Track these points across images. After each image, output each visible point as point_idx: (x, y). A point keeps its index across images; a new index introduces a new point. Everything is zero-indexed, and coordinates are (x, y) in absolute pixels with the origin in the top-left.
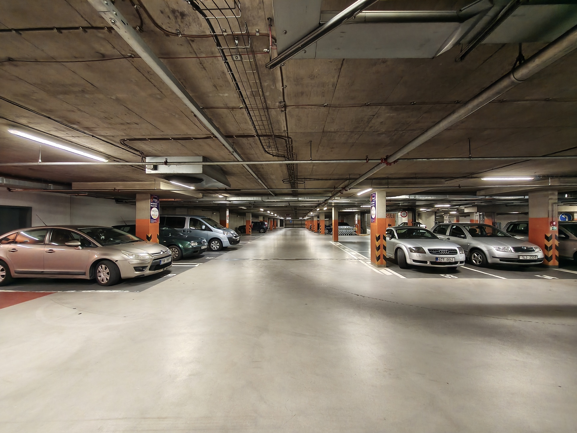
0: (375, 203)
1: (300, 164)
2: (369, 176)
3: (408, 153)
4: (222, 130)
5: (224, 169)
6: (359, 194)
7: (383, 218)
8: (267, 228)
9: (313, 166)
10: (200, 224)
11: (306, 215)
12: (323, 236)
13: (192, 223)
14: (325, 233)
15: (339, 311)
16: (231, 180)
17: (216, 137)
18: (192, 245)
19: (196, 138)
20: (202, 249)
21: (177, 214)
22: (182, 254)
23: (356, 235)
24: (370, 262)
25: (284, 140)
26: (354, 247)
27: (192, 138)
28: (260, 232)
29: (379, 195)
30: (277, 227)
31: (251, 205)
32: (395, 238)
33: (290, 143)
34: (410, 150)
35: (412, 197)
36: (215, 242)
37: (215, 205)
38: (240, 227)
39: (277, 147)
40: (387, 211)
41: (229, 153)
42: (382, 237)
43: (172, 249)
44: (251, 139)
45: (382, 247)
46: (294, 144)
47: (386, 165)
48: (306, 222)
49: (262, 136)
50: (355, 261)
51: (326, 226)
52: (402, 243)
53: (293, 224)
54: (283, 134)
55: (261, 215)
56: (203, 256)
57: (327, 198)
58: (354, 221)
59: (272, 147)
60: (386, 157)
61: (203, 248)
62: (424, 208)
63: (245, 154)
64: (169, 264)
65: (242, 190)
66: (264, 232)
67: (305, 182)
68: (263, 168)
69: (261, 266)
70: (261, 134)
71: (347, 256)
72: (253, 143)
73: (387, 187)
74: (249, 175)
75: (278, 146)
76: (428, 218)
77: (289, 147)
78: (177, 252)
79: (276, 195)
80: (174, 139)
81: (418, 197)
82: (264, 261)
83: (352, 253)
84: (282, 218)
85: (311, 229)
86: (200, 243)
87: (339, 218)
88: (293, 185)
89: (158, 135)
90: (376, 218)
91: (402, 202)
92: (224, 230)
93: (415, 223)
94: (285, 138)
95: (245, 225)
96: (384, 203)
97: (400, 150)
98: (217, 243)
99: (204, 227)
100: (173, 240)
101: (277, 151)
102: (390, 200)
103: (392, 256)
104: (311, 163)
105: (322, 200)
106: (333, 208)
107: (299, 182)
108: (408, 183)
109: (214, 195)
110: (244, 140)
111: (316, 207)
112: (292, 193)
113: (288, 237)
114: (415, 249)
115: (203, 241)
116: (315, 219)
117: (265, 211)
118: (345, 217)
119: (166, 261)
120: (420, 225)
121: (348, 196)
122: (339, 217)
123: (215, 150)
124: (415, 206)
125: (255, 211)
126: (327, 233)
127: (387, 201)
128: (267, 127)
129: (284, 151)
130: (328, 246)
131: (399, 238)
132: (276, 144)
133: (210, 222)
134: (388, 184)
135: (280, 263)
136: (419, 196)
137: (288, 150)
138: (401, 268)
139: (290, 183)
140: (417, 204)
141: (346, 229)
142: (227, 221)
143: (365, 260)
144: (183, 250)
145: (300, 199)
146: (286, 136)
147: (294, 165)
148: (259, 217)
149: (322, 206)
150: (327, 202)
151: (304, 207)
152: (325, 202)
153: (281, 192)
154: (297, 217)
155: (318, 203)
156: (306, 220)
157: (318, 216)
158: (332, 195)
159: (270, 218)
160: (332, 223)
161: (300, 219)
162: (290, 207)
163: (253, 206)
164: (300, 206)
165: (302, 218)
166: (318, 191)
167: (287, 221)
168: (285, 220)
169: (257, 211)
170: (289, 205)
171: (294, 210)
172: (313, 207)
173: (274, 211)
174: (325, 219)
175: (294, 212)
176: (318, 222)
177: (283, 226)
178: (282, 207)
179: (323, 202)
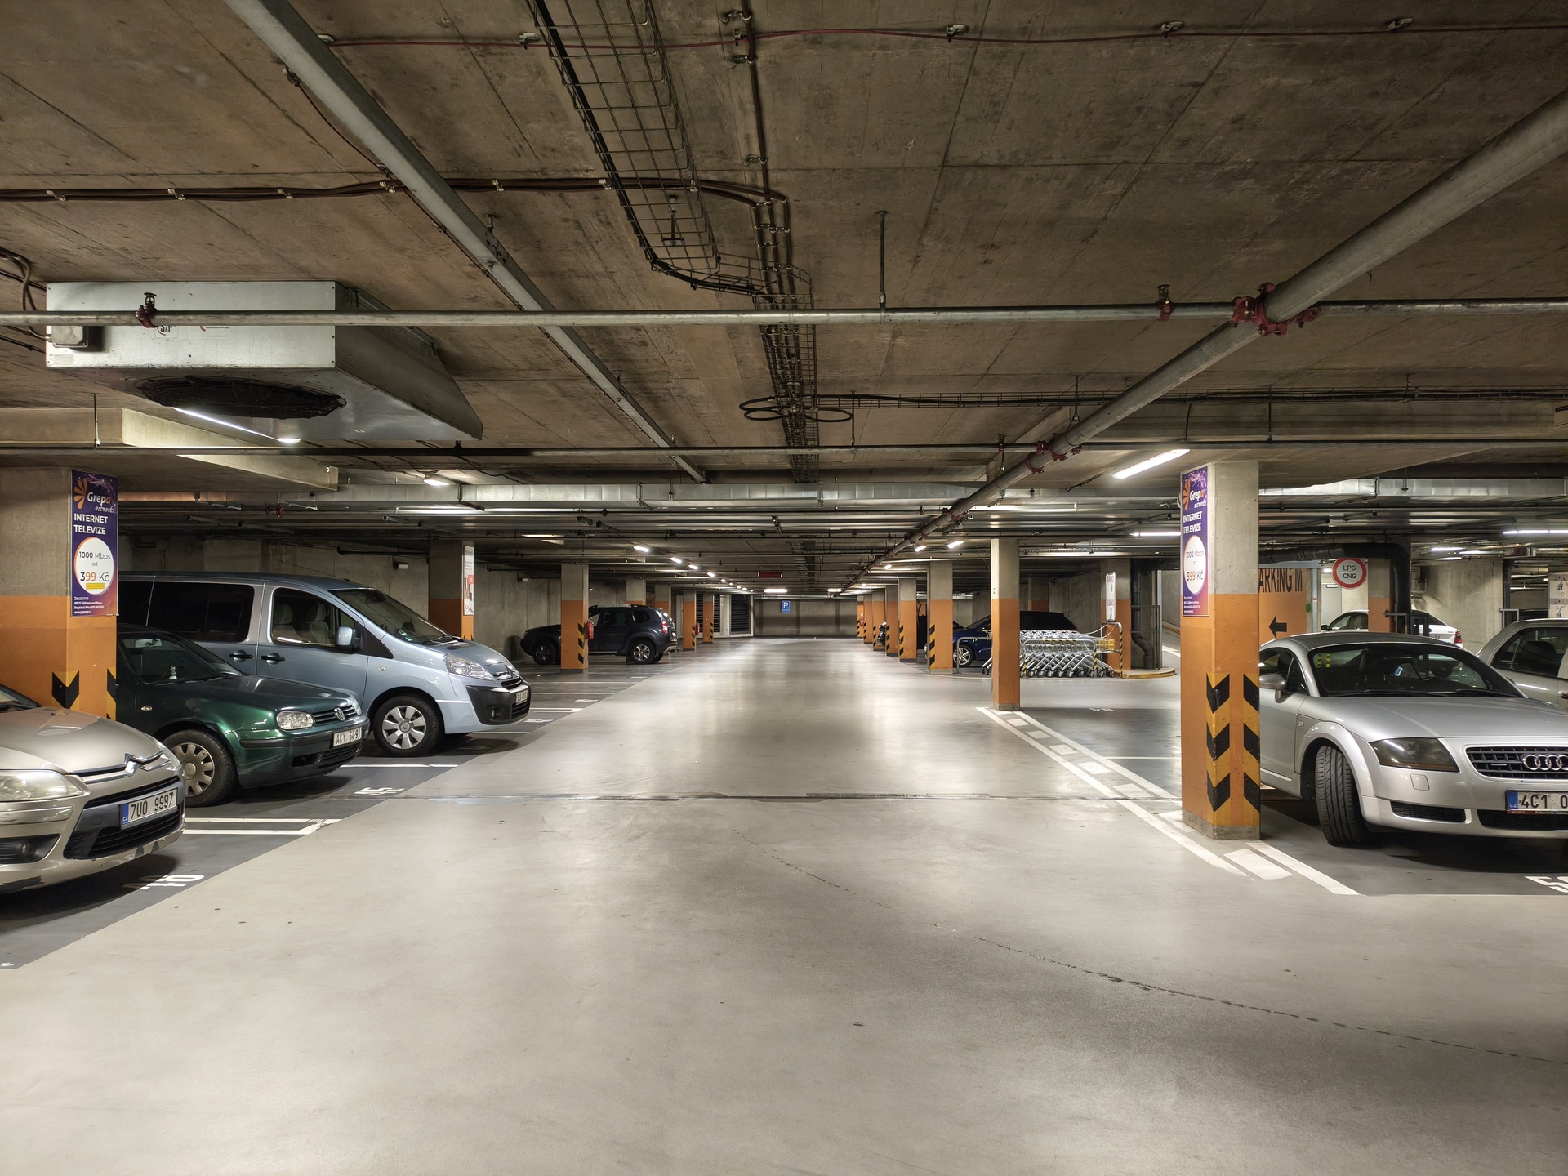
0: (1203, 521)
1: (829, 327)
2: (1174, 386)
3: (1370, 274)
4: (431, 154)
5: (447, 345)
6: (1122, 475)
7: (1244, 591)
8: (667, 639)
9: (896, 335)
10: (327, 620)
11: (859, 573)
12: (947, 682)
13: (287, 614)
14: (955, 665)
15: (1019, 1061)
16: (482, 399)
17: (401, 187)
18: (287, 726)
19: (299, 193)
20: (335, 744)
21: (207, 568)
22: (237, 774)
23: (1108, 674)
24: (1178, 815)
25: (747, 206)
26: (1100, 736)
27: (280, 192)
28: (632, 661)
29: (1224, 477)
30: (716, 635)
31: (584, 526)
32: (1305, 692)
33: (779, 222)
34: (1378, 259)
35: (1390, 489)
36: (403, 711)
37: (401, 526)
38: (530, 633)
39: (712, 240)
40: (1265, 556)
41: (469, 269)
42: (1236, 689)
43: (185, 749)
44: (580, 200)
45: (1237, 738)
46: (800, 229)
47: (1257, 334)
48: (860, 609)
49: (635, 183)
50: (1104, 805)
51: (958, 630)
52: (1338, 719)
53: (798, 621)
54: (745, 178)
55: (637, 574)
56: (342, 782)
57: (964, 493)
58: (1099, 605)
59: (690, 239)
60: (1259, 293)
61: (342, 739)
62: (1450, 544)
63: (551, 274)
64: (166, 824)
65: (537, 453)
66: (655, 659)
67: (852, 415)
68: (644, 344)
69: (636, 832)
70: (632, 175)
71: (1060, 782)
72: (595, 221)
73: (1265, 438)
74: (570, 378)
75: (716, 234)
76: (1469, 591)
77: (775, 243)
78: (207, 760)
79: (712, 476)
80: (191, 194)
81: (1418, 489)
82: (653, 808)
83: (1089, 766)
84: (742, 590)
85: (883, 643)
86: (325, 716)
87: (1027, 589)
88: (796, 429)
89: (106, 171)
90: (1210, 591)
91: (1342, 514)
92: (452, 648)
93: (1405, 617)
94: (750, 196)
95: (559, 627)
96: (1251, 517)
97: (1328, 257)
98: (416, 715)
99: (346, 635)
100: (190, 703)
101: (713, 263)
102: (1281, 505)
103: (1290, 782)
104: (882, 322)
105: (938, 500)
106: (995, 545)
107: (822, 415)
108: (1372, 421)
109: (399, 476)
110: (546, 204)
111: (909, 535)
112: (788, 466)
113: (771, 684)
114: (1401, 749)
115: (343, 704)
116: (907, 596)
117: (659, 553)
118: (1053, 582)
119: (151, 808)
120: (1431, 627)
121: (1069, 486)
122: (1023, 582)
123: (402, 250)
124: (1405, 535)
125: (608, 552)
126: (967, 666)
127: (1265, 506)
128: (658, 141)
129: (749, 259)
130: (972, 732)
131: (1323, 693)
132: (708, 225)
133: (377, 609)
134: (1269, 424)
135: (732, 815)
136: (1423, 485)
137: (770, 257)
138: (1335, 841)
139: (782, 417)
140: (1414, 522)
141: (1060, 646)
142: (468, 605)
143: (1152, 804)
144: (240, 750)
145: (831, 497)
146: (756, 187)
147: (802, 331)
148: (626, 586)
149: (940, 534)
150: (965, 513)
151: (850, 535)
152: (956, 514)
153: (736, 465)
154: (816, 586)
155: (918, 516)
156: (860, 599)
157: (918, 582)
158: (988, 477)
159: (683, 588)
160: (990, 616)
161: (832, 597)
162: (782, 535)
163: (598, 532)
164: (830, 530)
165: (843, 591)
166: (921, 458)
167: (764, 603)
168: (755, 601)
169: (615, 555)
170: (777, 526)
171: (800, 551)
172: (896, 537)
173: (700, 555)
174: (955, 597)
175: (800, 560)
176: (918, 611)
177: (746, 629)
178: (743, 535)
179: (945, 510)
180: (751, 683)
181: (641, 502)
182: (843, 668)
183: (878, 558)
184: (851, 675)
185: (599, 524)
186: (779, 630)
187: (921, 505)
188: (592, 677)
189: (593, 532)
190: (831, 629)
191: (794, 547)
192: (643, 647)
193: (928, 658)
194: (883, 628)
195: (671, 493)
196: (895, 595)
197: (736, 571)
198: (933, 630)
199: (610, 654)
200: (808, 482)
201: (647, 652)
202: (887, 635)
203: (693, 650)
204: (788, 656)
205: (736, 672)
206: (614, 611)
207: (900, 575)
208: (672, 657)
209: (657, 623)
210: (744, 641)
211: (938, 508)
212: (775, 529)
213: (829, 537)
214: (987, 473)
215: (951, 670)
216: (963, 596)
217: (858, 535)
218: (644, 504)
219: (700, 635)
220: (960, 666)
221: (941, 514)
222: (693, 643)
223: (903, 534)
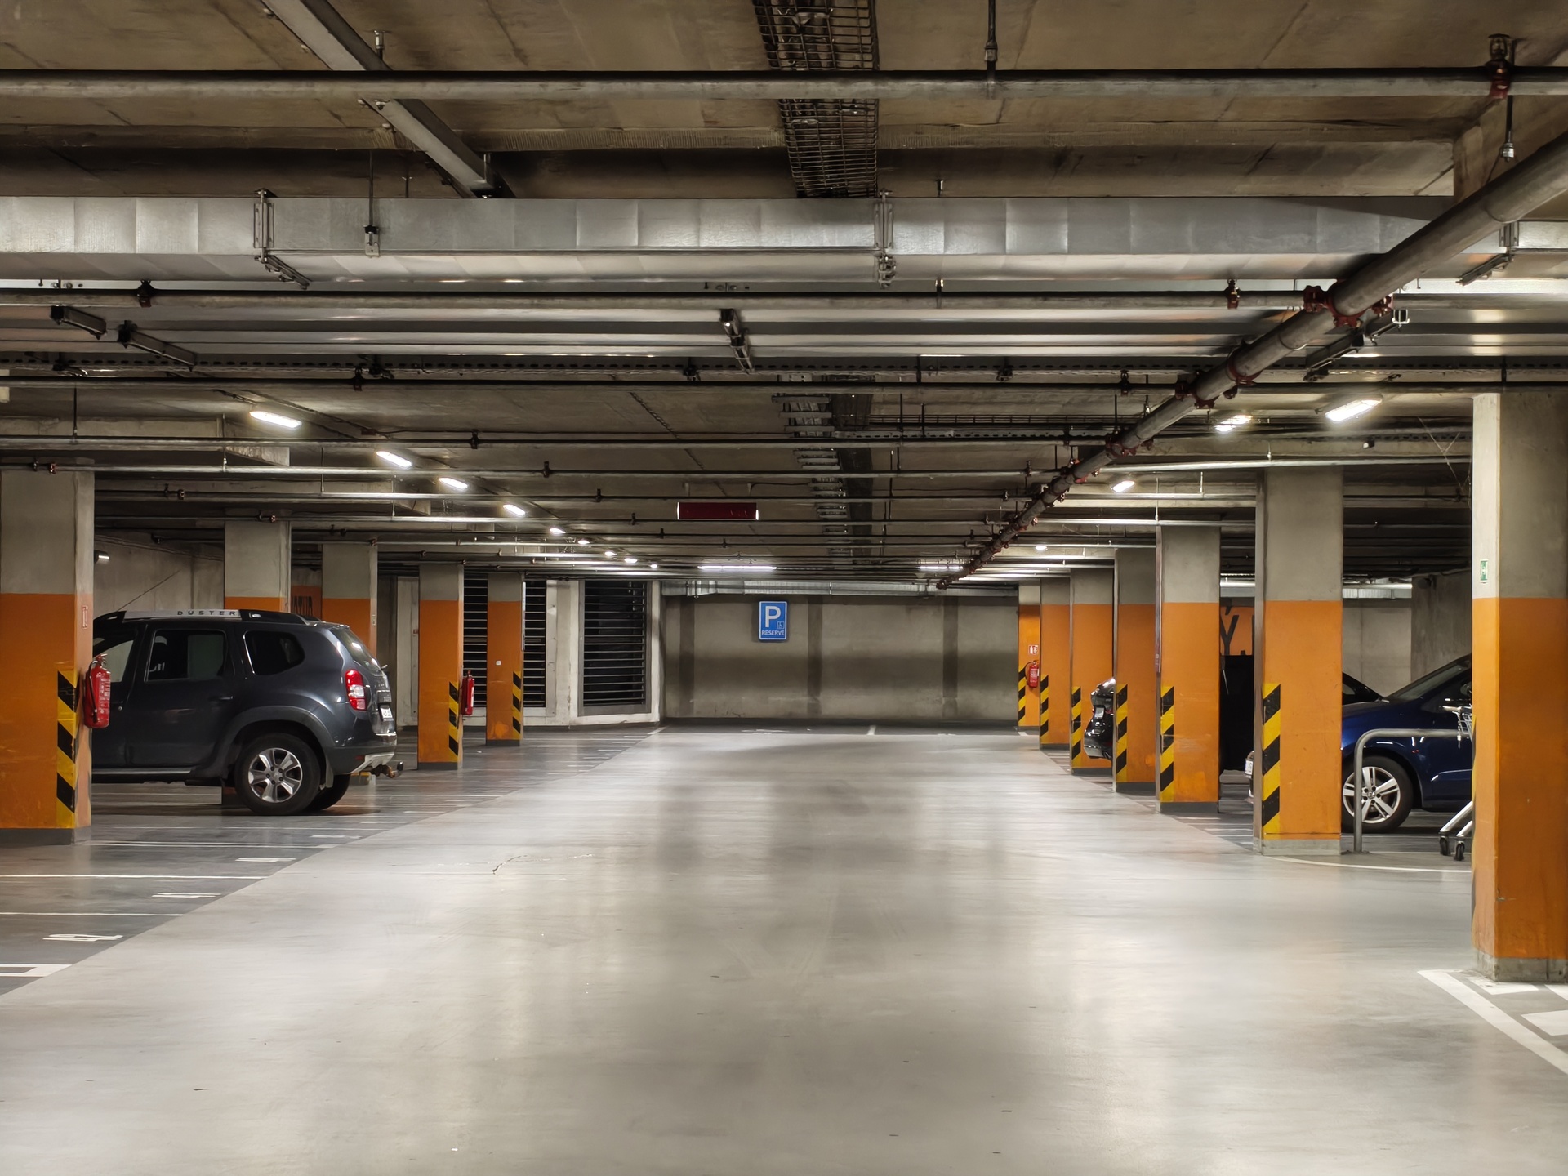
8: (361, 729)
11: (1022, 507)
12: (1319, 886)
14: (1347, 826)
28: (241, 803)
31: (76, 339)
48: (1029, 628)
51: (1360, 703)
53: (814, 671)
55: (262, 506)
57: (1379, 235)
66: (321, 796)
79: (513, 171)
84: (623, 564)
88: (798, 13)
105: (1289, 258)
106: (1487, 415)
111: (1194, 378)
117: (336, 433)
145: (921, 245)
148: (223, 547)
149: (1296, 377)
150: (1378, 306)
151: (990, 375)
152: (1350, 307)
153: (595, 136)
154: (875, 549)
155: (1219, 312)
156: (1026, 596)
157: (1226, 538)
158: (1459, 182)
159: (418, 555)
160: (1469, 657)
161: (932, 588)
162: (754, 375)
163: (125, 360)
164: (918, 359)
165: (970, 568)
166: (1230, 114)
167: (700, 611)
168: (666, 601)
169: (184, 436)
170: (738, 342)
171: (819, 432)
172: (1147, 386)
173: (475, 442)
174: (1351, 593)
175: (822, 460)
176: (1226, 636)
177: (634, 695)
178: (622, 374)
179: (1311, 295)
180: (652, 883)
181: (268, 258)
182: (969, 836)
183: (1088, 455)
184: (995, 858)
185: (127, 332)
186: (749, 701)
187: (1230, 276)
188: (106, 857)
189: (110, 360)
190: (929, 700)
191: (799, 417)
192: (280, 757)
193: (1256, 799)
194: (1105, 698)
195: (372, 229)
196: (1149, 582)
197: (599, 497)
198: (1273, 703)
199: (169, 779)
200: (843, 194)
201: (294, 773)
202: (1118, 721)
203: (453, 766)
204: (779, 790)
205: (596, 844)
206: (181, 632)
207: (1165, 513)
208: (380, 790)
209: (326, 674)
210: (627, 738)
211: (1287, 285)
212: (731, 353)
213: (919, 384)
214: (1457, 167)
215: (1335, 845)
216: (1379, 588)
217: (1018, 376)
218: (280, 265)
219: (478, 717)
220: (1368, 830)
221: (1299, 306)
222: (453, 745)
223: (1171, 375)
